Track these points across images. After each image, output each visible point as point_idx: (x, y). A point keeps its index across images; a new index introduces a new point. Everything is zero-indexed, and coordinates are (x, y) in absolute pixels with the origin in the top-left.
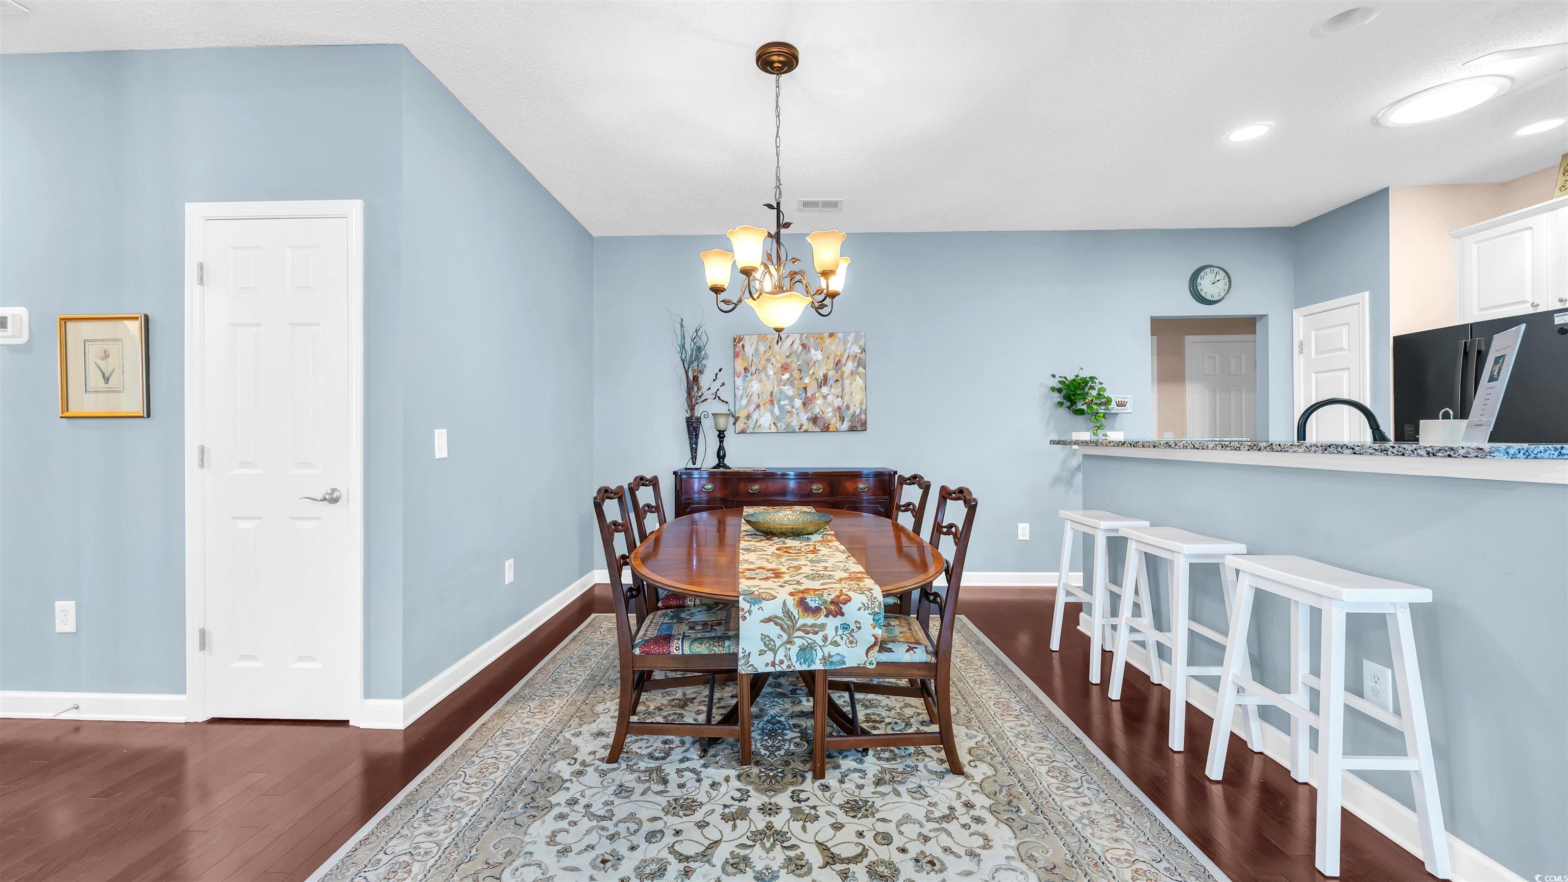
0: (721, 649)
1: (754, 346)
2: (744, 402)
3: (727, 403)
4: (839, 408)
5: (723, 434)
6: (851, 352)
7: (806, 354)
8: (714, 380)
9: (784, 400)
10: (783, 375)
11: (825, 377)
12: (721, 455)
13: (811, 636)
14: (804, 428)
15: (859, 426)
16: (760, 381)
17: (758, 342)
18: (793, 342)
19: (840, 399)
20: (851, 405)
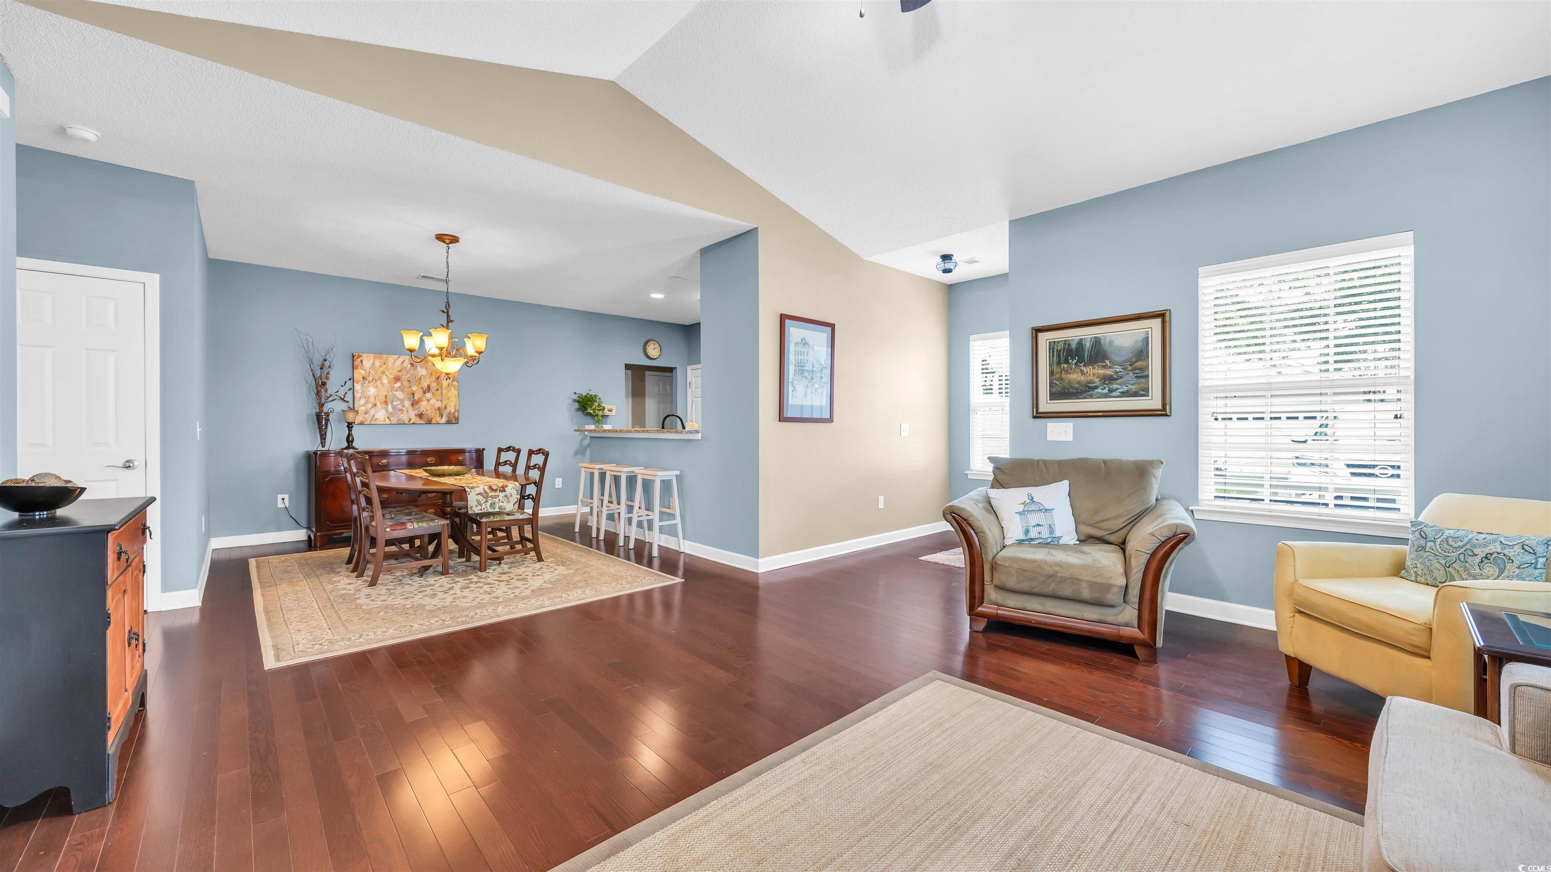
0: (434, 523)
1: (371, 361)
2: (362, 401)
3: (348, 402)
4: (439, 409)
5: (352, 425)
7: (414, 370)
8: (342, 386)
9: (396, 401)
10: (395, 383)
11: (429, 387)
12: (351, 440)
13: (494, 499)
14: (412, 421)
15: (453, 420)
16: (376, 387)
17: (374, 359)
18: (404, 361)
19: (439, 402)
20: (448, 407)
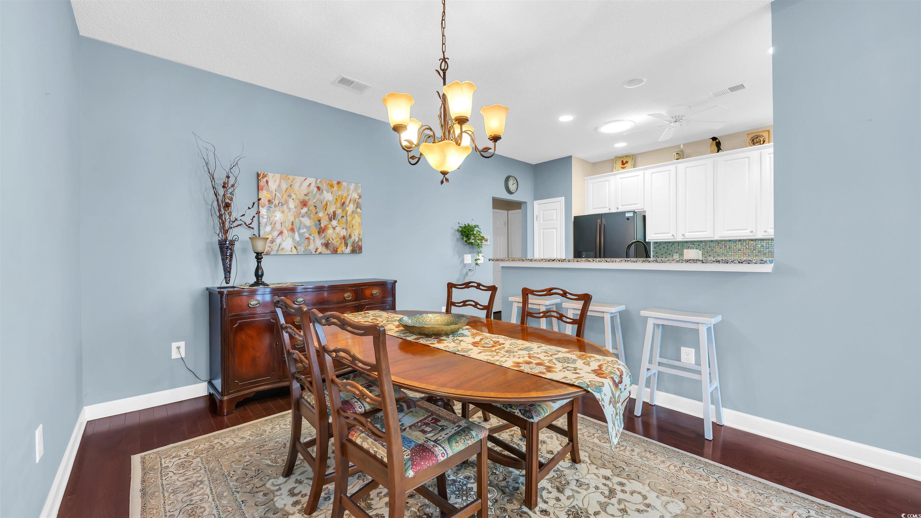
1: (277, 183)
2: (268, 228)
3: (253, 228)
4: (344, 238)
5: (261, 255)
6: (352, 197)
7: (320, 195)
8: (249, 208)
9: (303, 229)
10: (302, 209)
11: (334, 213)
12: (260, 273)
14: (319, 251)
15: (357, 249)
16: (283, 212)
17: (280, 180)
18: (310, 184)
19: (345, 230)
20: (352, 235)
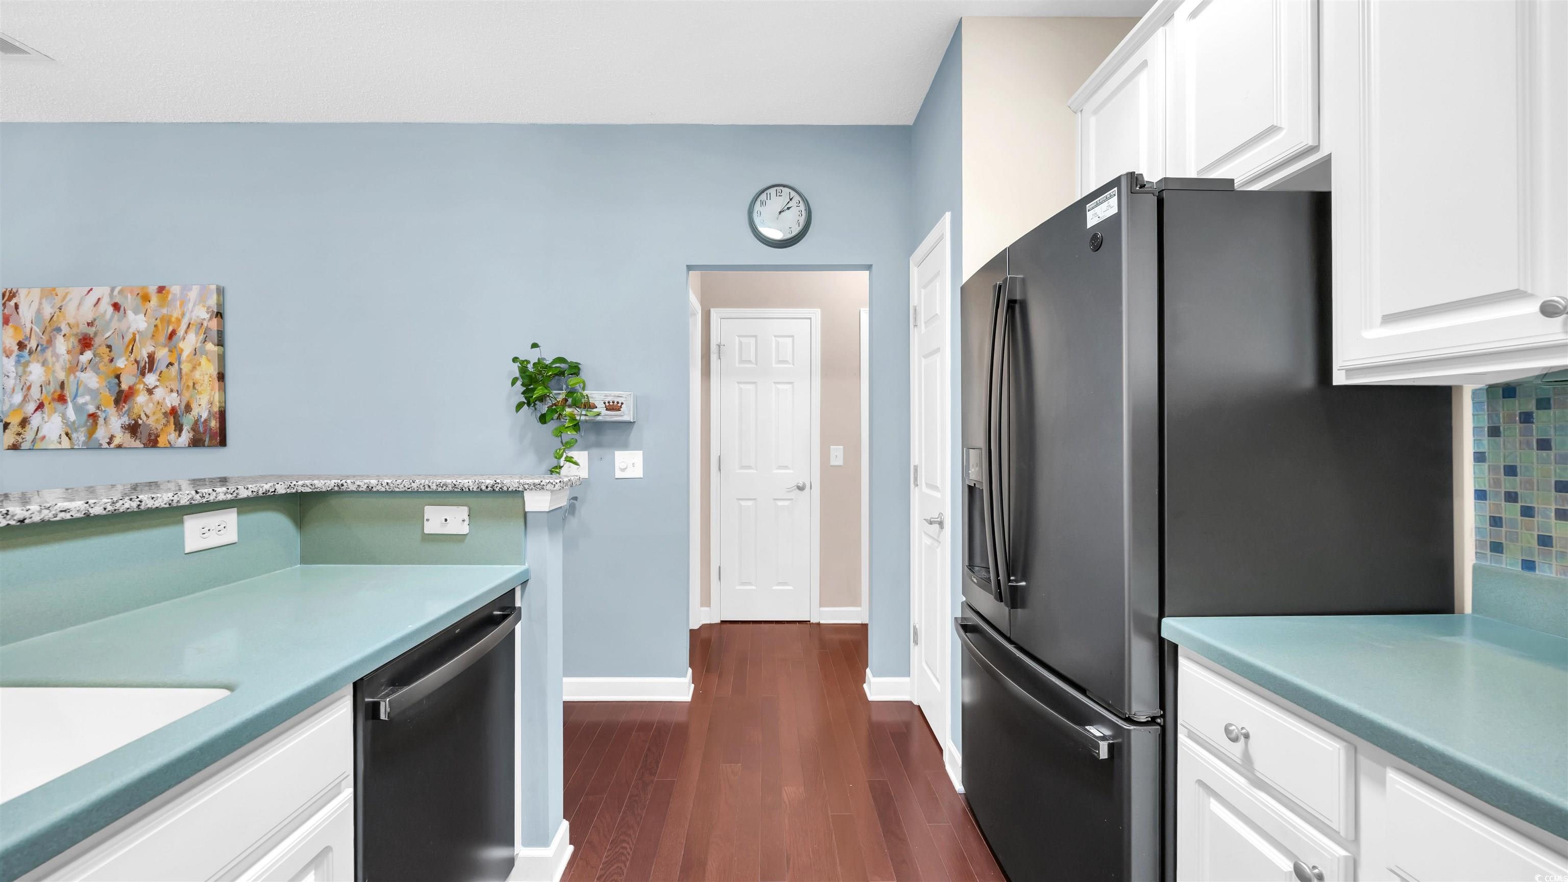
1: (35, 306)
2: (18, 398)
4: (173, 411)
6: (194, 317)
7: (120, 320)
9: (83, 395)
10: (82, 354)
11: (151, 357)
14: (116, 441)
15: (207, 438)
16: (44, 363)
17: (41, 299)
18: (99, 299)
19: (175, 395)
20: (194, 406)
